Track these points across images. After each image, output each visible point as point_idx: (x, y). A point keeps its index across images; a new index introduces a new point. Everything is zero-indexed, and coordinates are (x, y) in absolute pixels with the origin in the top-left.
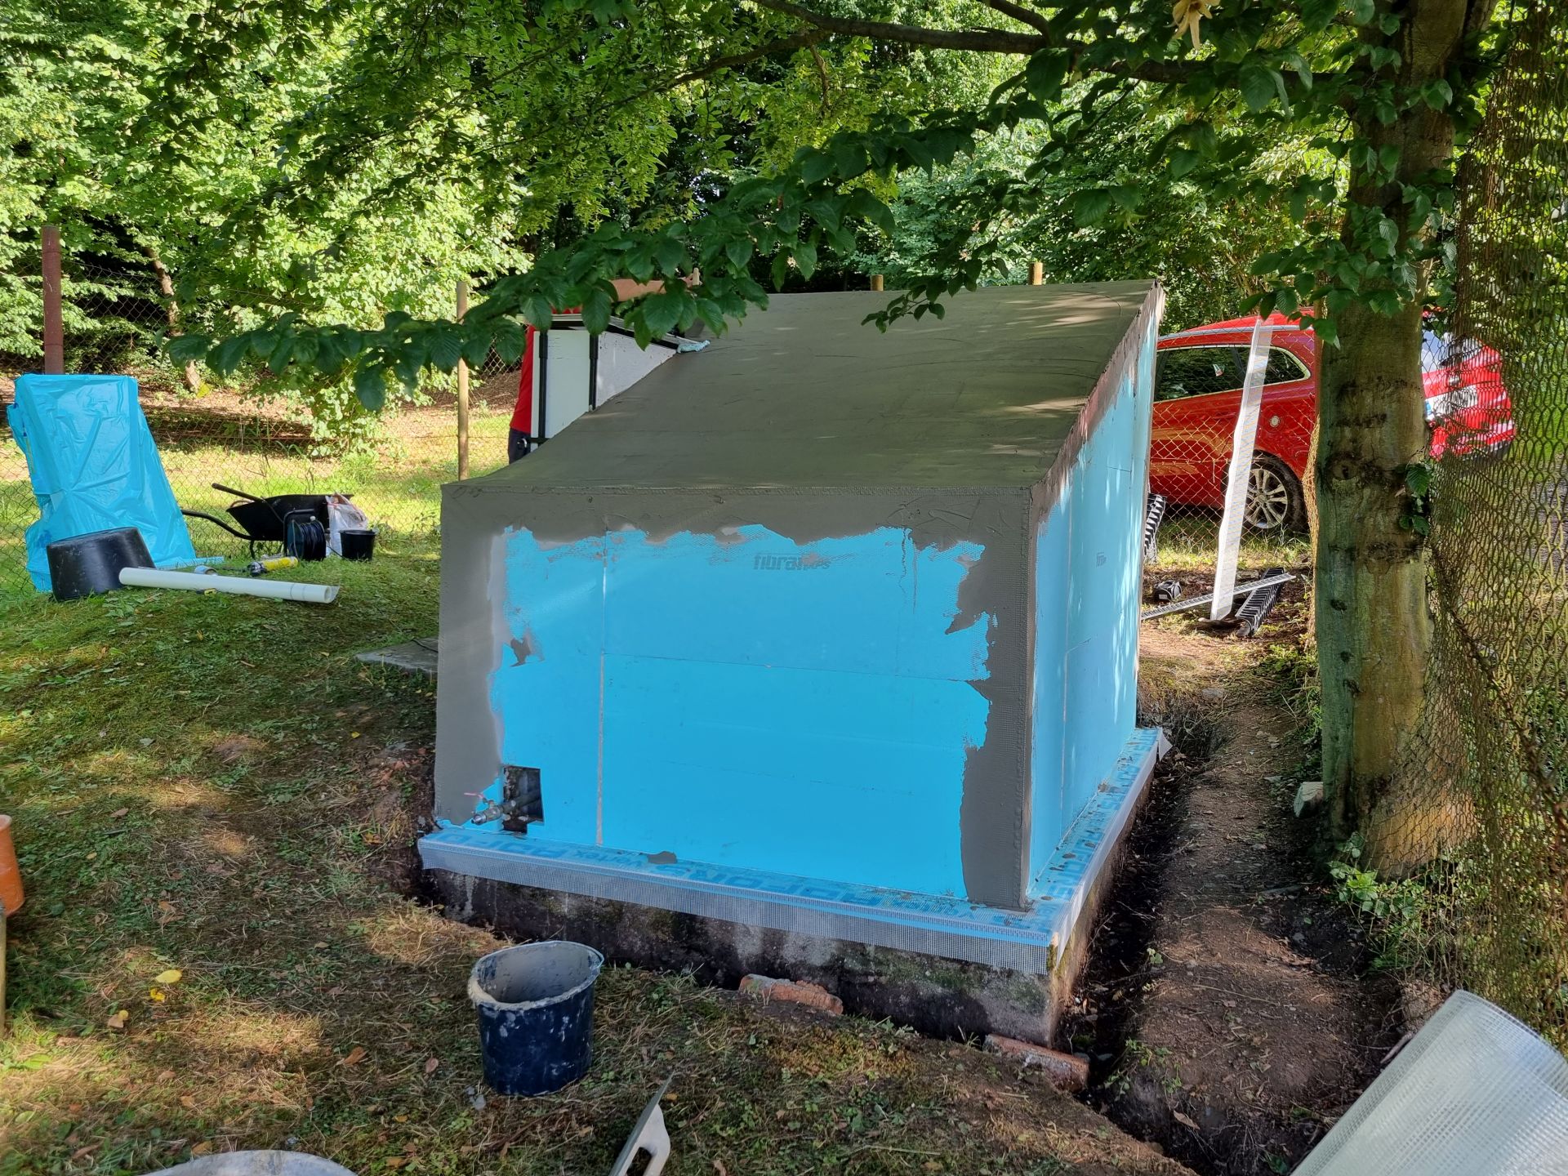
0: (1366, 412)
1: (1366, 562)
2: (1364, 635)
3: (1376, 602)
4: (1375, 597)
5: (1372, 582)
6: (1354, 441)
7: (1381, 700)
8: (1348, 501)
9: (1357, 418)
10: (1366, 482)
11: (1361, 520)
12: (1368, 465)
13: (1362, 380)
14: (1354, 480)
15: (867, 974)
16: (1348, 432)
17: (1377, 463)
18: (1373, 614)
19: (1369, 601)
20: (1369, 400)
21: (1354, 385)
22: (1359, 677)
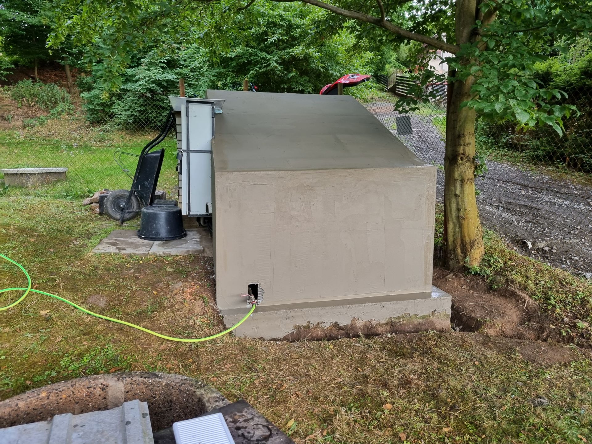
0: (467, 142)
1: (466, 183)
2: (466, 203)
3: (469, 194)
4: (469, 192)
5: (468, 189)
6: (463, 150)
7: (471, 220)
8: (462, 167)
9: (464, 144)
10: (467, 161)
12: (468, 156)
13: (466, 133)
14: (464, 161)
15: (400, 322)
16: (462, 148)
19: (467, 194)
20: (467, 139)
21: (463, 134)
22: (464, 215)
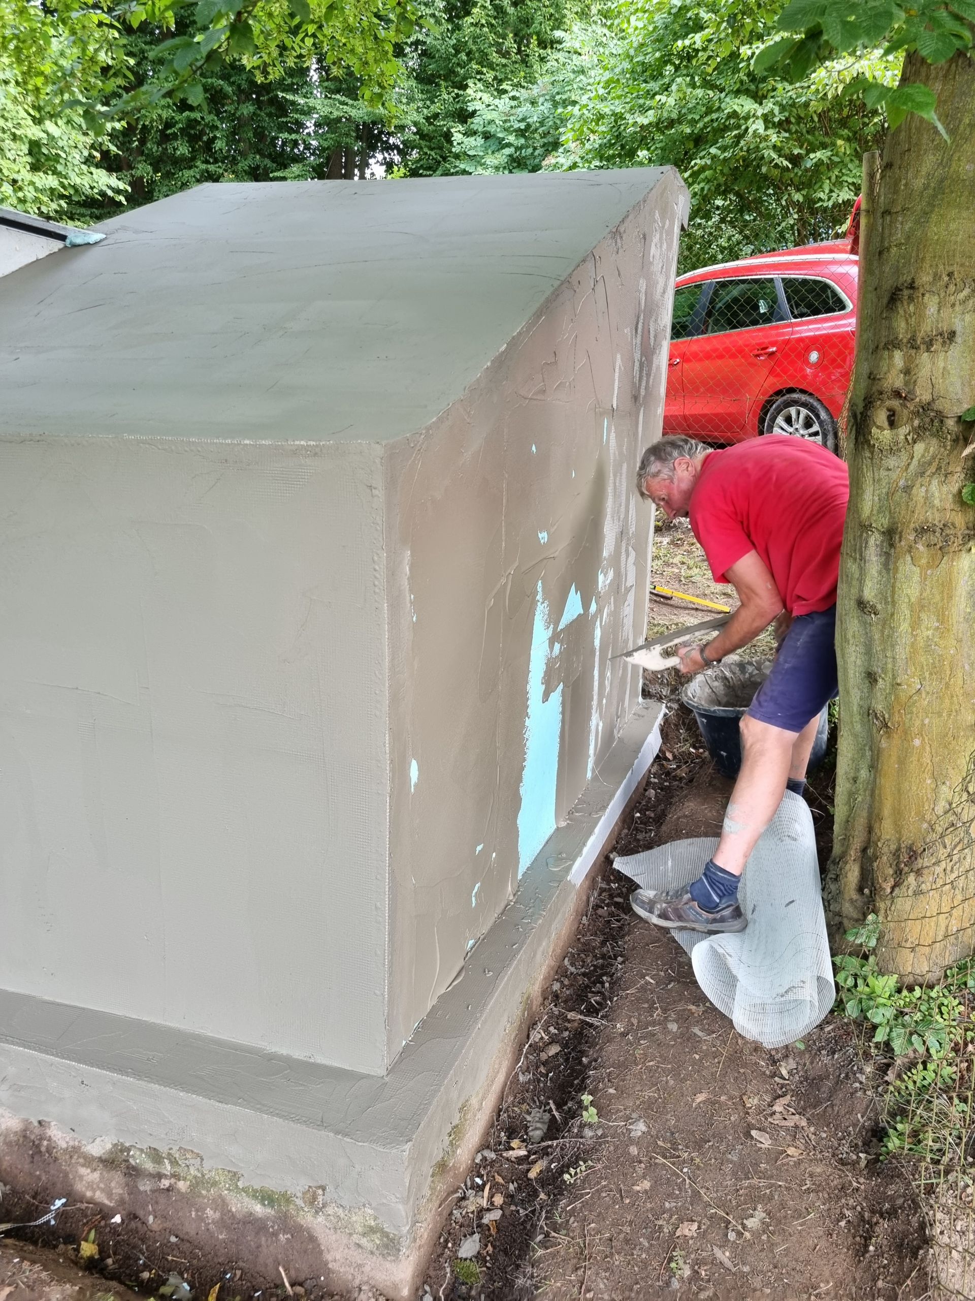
0: (927, 327)
1: (910, 549)
2: (902, 652)
3: (920, 607)
4: (921, 599)
5: (916, 578)
6: (907, 372)
7: (917, 742)
8: (892, 462)
9: (913, 339)
10: (919, 433)
11: (908, 488)
12: (926, 408)
13: (925, 278)
14: (903, 430)
15: (160, 1175)
16: (898, 359)
17: (938, 406)
18: (916, 624)
19: (911, 606)
20: (932, 309)
21: (912, 286)
22: (890, 708)
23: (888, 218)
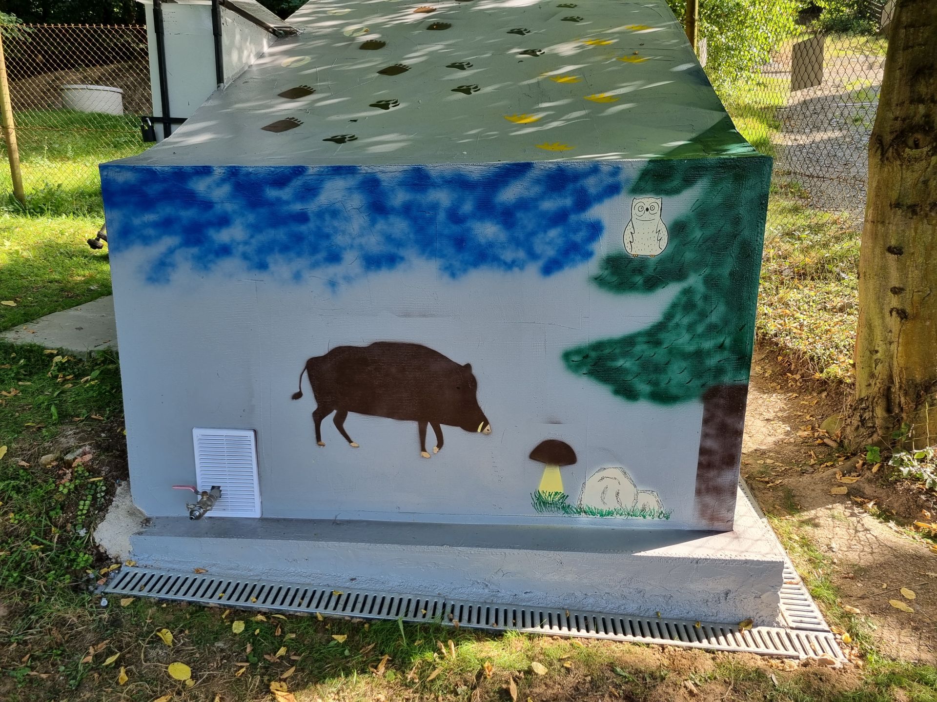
1: (926, 215)
2: (918, 274)
3: (931, 248)
4: (931, 244)
5: (930, 232)
6: (927, 116)
9: (931, 98)
11: (925, 182)
14: (925, 149)
16: (922, 109)
18: (927, 257)
19: (925, 247)
21: (932, 68)
23: (912, 30)
